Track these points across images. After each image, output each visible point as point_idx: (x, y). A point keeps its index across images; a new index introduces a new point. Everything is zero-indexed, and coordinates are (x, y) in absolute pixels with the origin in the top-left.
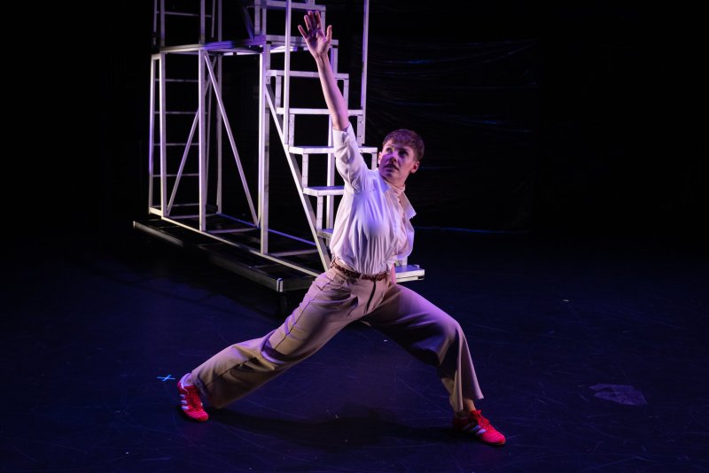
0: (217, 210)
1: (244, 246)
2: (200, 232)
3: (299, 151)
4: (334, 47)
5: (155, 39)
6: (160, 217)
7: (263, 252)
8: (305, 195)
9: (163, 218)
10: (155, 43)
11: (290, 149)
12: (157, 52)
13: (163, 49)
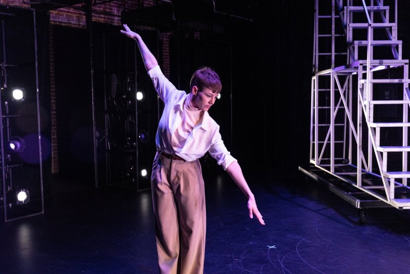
0: (348, 162)
1: (351, 182)
2: (331, 173)
3: (375, 125)
4: (406, 64)
5: (314, 68)
6: (314, 165)
7: (358, 186)
8: (377, 151)
9: (316, 166)
10: (314, 70)
11: (371, 124)
12: (314, 75)
13: (317, 73)
